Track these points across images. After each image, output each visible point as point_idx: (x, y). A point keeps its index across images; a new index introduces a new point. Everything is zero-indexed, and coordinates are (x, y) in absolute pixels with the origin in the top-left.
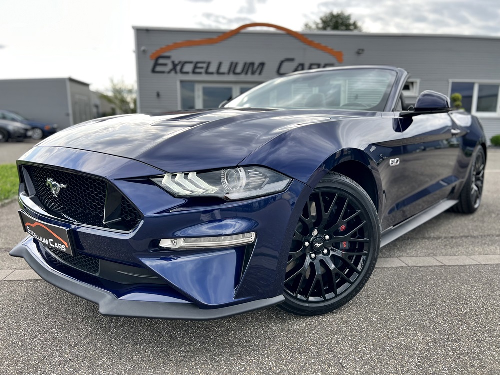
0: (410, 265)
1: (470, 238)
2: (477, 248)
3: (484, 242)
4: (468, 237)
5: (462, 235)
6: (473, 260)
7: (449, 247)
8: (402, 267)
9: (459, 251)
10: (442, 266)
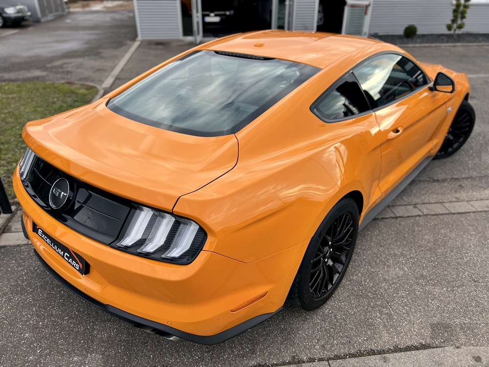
0: (425, 214)
1: (469, 180)
2: (476, 192)
3: (480, 185)
4: (468, 178)
5: (463, 176)
6: (472, 206)
7: (453, 191)
8: (419, 216)
9: (461, 196)
10: (449, 214)
